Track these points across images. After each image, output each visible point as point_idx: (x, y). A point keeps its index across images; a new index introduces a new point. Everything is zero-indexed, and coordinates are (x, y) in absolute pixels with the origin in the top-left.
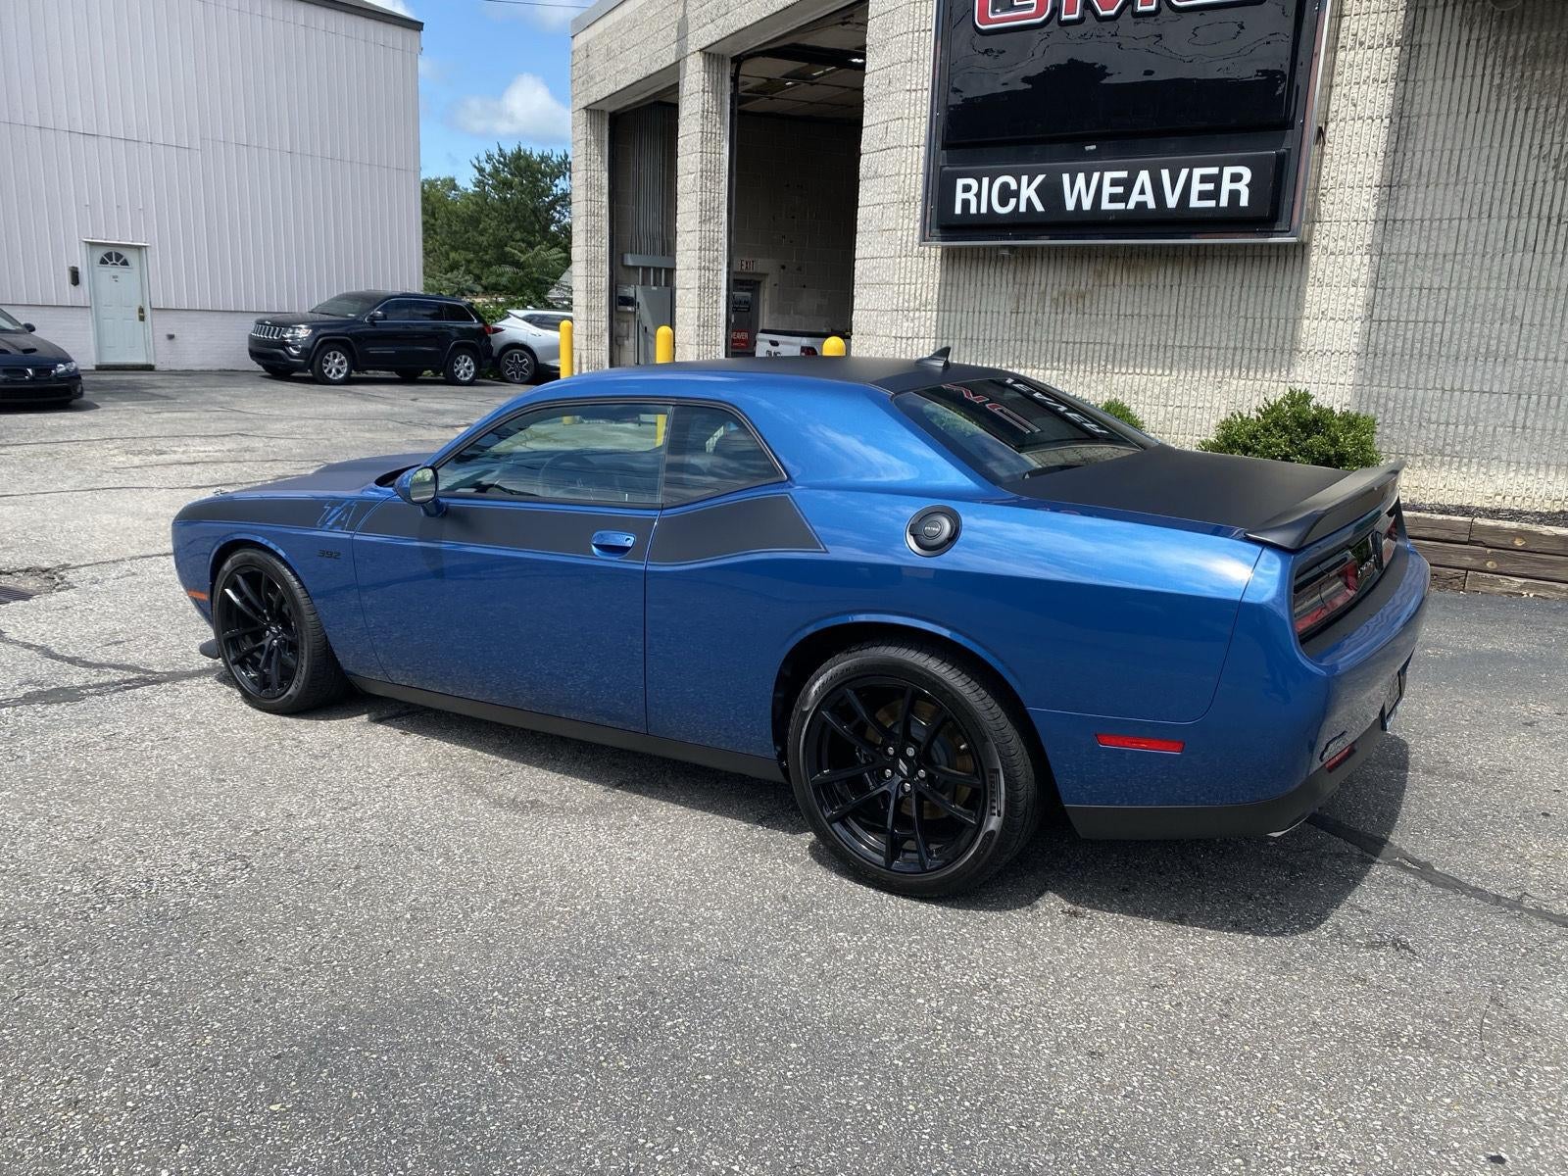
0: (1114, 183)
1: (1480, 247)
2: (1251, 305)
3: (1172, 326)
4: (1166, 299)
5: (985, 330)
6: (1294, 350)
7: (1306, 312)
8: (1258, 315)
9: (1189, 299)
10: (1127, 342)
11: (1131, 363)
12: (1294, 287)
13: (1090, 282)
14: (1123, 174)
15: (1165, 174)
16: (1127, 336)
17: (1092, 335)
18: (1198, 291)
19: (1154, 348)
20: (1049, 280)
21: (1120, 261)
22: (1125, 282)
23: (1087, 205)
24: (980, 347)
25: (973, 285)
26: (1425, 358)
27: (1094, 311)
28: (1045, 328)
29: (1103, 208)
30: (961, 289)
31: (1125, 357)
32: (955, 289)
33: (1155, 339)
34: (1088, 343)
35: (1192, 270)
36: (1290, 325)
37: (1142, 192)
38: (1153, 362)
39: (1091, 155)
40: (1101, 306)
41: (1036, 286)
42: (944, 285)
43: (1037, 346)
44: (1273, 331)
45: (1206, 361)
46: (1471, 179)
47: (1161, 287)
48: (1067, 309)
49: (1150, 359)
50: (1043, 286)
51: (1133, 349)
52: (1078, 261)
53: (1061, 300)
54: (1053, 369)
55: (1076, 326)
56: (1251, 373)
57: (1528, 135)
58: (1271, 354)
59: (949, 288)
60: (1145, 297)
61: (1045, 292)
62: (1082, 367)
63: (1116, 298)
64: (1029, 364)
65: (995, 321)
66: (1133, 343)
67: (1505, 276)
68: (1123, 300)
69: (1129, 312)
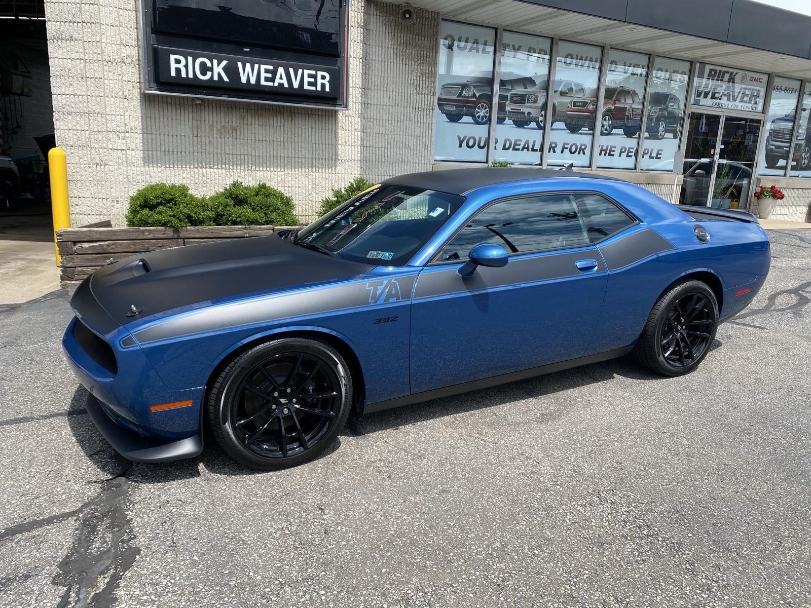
0: (267, 71)
1: (396, 118)
2: (317, 138)
3: (282, 147)
4: (278, 133)
5: (177, 146)
6: (336, 159)
7: (340, 142)
8: (320, 142)
9: (289, 133)
10: (261, 155)
11: (265, 165)
12: (334, 130)
13: (238, 121)
14: (271, 67)
15: (291, 70)
16: (261, 152)
17: (242, 151)
18: (293, 129)
19: (275, 157)
20: (214, 120)
21: (253, 111)
22: (257, 123)
23: (253, 81)
24: (175, 156)
25: (166, 119)
26: (383, 163)
27: (242, 137)
28: (215, 145)
29: (261, 84)
30: (157, 121)
31: (261, 162)
32: (153, 120)
33: (275, 153)
34: (240, 155)
35: (290, 119)
36: (334, 148)
37: (281, 78)
38: (275, 165)
39: (246, 54)
40: (246, 135)
41: (207, 122)
42: (145, 118)
43: (212, 155)
44: (327, 150)
45: (300, 164)
46: (391, 90)
47: (275, 127)
48: (227, 136)
49: (273, 163)
50: (211, 122)
51: (265, 158)
52: (230, 109)
53: (223, 130)
54: (222, 169)
55: (233, 145)
56: (320, 170)
57: (407, 75)
58: (327, 161)
59: (149, 119)
60: (268, 131)
61: (212, 126)
62: (239, 168)
63: (253, 131)
64: (208, 166)
65: (183, 141)
66: (264, 155)
67: (405, 130)
68: (257, 132)
69: (261, 139)
